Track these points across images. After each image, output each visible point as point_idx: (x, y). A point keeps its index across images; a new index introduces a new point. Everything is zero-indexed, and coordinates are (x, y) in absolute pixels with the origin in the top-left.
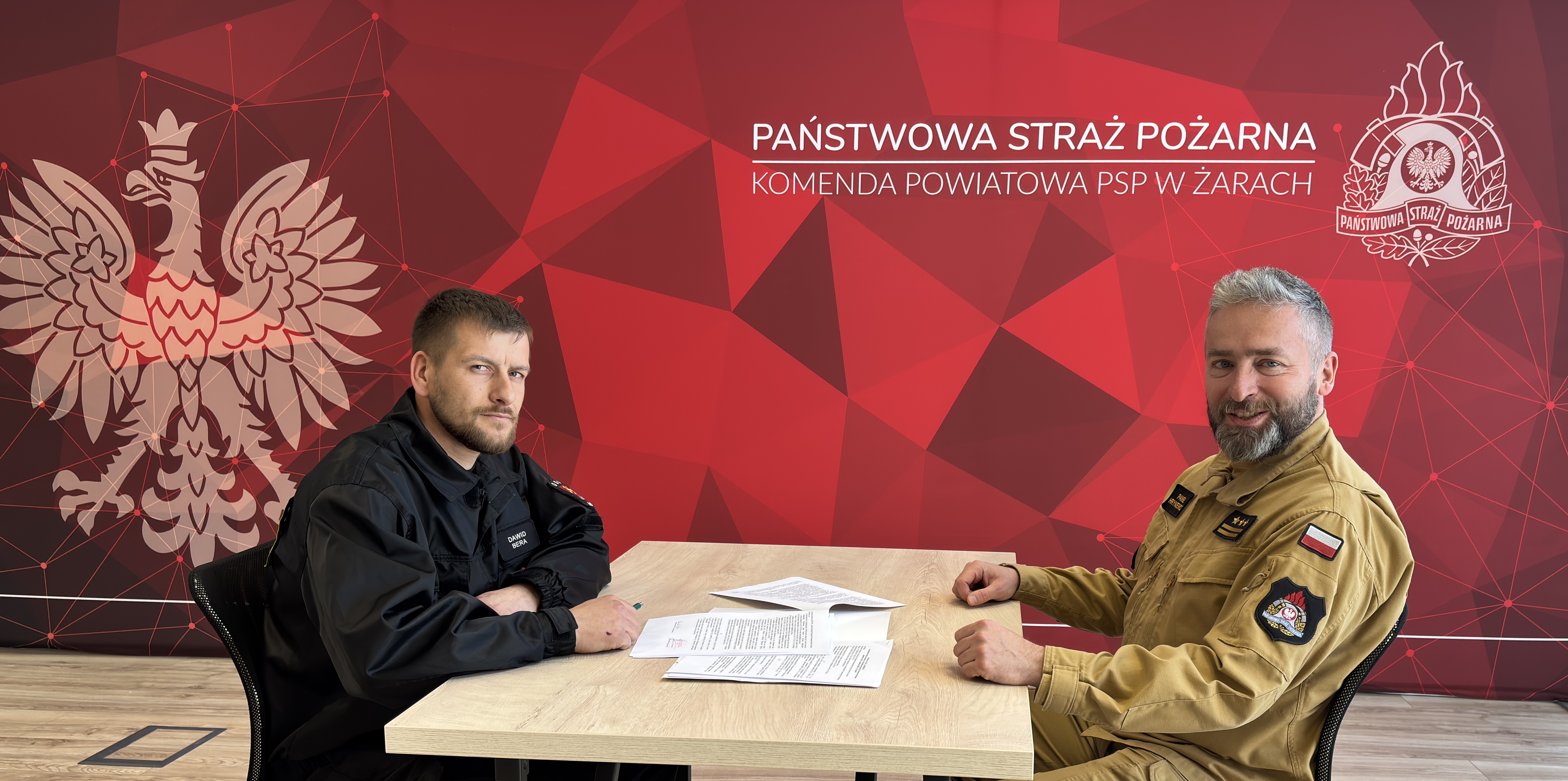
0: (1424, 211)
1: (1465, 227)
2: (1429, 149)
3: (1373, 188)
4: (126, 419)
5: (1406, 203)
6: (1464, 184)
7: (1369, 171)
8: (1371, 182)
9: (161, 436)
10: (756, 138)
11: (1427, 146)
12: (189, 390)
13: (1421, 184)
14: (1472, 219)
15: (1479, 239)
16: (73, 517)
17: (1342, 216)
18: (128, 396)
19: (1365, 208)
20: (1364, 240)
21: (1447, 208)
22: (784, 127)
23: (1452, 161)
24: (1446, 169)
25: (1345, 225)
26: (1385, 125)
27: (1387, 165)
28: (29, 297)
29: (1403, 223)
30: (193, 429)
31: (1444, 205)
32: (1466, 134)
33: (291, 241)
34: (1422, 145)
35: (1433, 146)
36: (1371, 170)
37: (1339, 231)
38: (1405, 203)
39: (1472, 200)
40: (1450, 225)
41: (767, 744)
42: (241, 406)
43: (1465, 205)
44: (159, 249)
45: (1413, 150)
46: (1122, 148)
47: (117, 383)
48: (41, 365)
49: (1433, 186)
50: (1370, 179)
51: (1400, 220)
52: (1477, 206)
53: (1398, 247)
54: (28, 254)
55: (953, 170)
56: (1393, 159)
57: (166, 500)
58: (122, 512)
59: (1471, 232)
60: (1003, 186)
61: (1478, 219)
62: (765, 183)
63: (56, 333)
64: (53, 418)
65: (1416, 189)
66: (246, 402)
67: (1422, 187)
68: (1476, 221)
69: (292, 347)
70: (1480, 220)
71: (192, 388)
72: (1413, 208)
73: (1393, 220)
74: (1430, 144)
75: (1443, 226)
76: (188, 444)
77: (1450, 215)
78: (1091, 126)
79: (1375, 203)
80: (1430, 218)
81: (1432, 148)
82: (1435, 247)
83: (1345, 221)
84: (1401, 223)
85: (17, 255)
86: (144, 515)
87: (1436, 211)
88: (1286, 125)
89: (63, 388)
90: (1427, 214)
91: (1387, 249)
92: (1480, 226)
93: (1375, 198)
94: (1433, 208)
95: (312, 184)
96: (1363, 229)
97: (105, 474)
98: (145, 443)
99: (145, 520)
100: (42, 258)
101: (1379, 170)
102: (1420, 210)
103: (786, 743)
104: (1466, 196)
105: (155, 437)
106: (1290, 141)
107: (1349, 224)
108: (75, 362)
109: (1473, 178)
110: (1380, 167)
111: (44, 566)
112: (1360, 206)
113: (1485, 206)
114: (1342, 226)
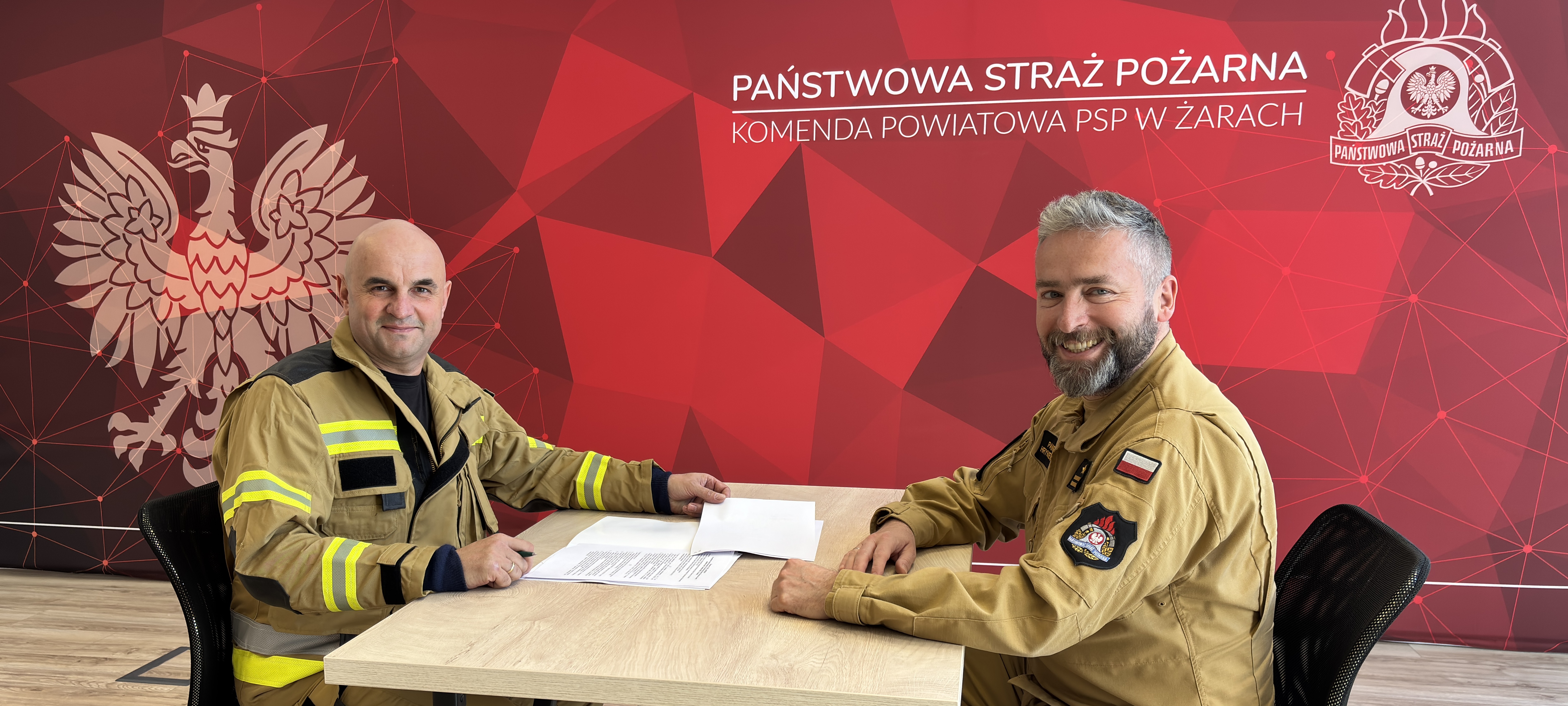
0: (1427, 138)
1: (1472, 154)
2: (1431, 73)
3: (1370, 115)
4: (170, 366)
5: (1407, 130)
6: (1470, 109)
7: (1365, 98)
8: (1368, 110)
9: (199, 381)
10: (736, 89)
11: (1429, 71)
12: (223, 339)
13: (1423, 110)
14: (1481, 145)
15: (1489, 165)
16: (125, 455)
17: (1337, 146)
18: (172, 345)
19: (1361, 137)
20: (1361, 169)
21: (1452, 134)
22: (763, 77)
23: (1457, 85)
24: (1450, 93)
25: (1339, 156)
26: (1382, 50)
27: (1385, 91)
28: (88, 257)
29: (1404, 151)
30: (226, 374)
31: (1449, 131)
32: (1472, 57)
33: (310, 200)
34: (1424, 70)
35: (1435, 70)
36: (1368, 97)
37: (1333, 161)
38: (1405, 131)
39: (1480, 125)
40: (1456, 151)
41: (686, 684)
42: (267, 352)
43: (1472, 131)
44: (198, 211)
45: (1414, 75)
46: (1101, 85)
47: (163, 333)
48: (98, 318)
49: (1437, 111)
50: (1367, 107)
51: (1401, 147)
52: (1485, 132)
53: (1398, 176)
54: (88, 217)
55: (929, 113)
56: (1391, 85)
57: (202, 439)
58: (166, 450)
59: (1479, 158)
60: (979, 127)
61: (1487, 145)
62: (744, 132)
63: (111, 288)
64: (109, 365)
65: (1418, 115)
66: (271, 349)
67: (1424, 113)
68: (1484, 146)
69: (311, 297)
70: (1489, 146)
71: (225, 337)
72: (1415, 135)
73: (1392, 149)
74: (1433, 68)
75: (1448, 152)
76: (222, 388)
77: (1456, 141)
78: (1069, 64)
79: (1372, 132)
80: (1434, 145)
81: (1435, 73)
82: (1439, 175)
83: (1339, 150)
84: (1401, 151)
85: (78, 219)
86: (185, 453)
87: (1440, 138)
88: (1274, 55)
89: (117, 339)
90: (1431, 140)
91: (1386, 179)
92: (1489, 152)
93: (1373, 126)
94: (1436, 135)
95: (329, 147)
96: (1359, 159)
97: (152, 416)
98: (186, 387)
99: (185, 458)
100: (100, 221)
101: (1377, 96)
102: (1423, 137)
103: (705, 685)
104: (1473, 122)
105: (194, 382)
106: (1279, 70)
107: (1344, 154)
108: (127, 315)
109: (1480, 102)
110: (1378, 94)
111: (100, 499)
112: (1355, 134)
113: (1494, 131)
114: (1336, 157)
